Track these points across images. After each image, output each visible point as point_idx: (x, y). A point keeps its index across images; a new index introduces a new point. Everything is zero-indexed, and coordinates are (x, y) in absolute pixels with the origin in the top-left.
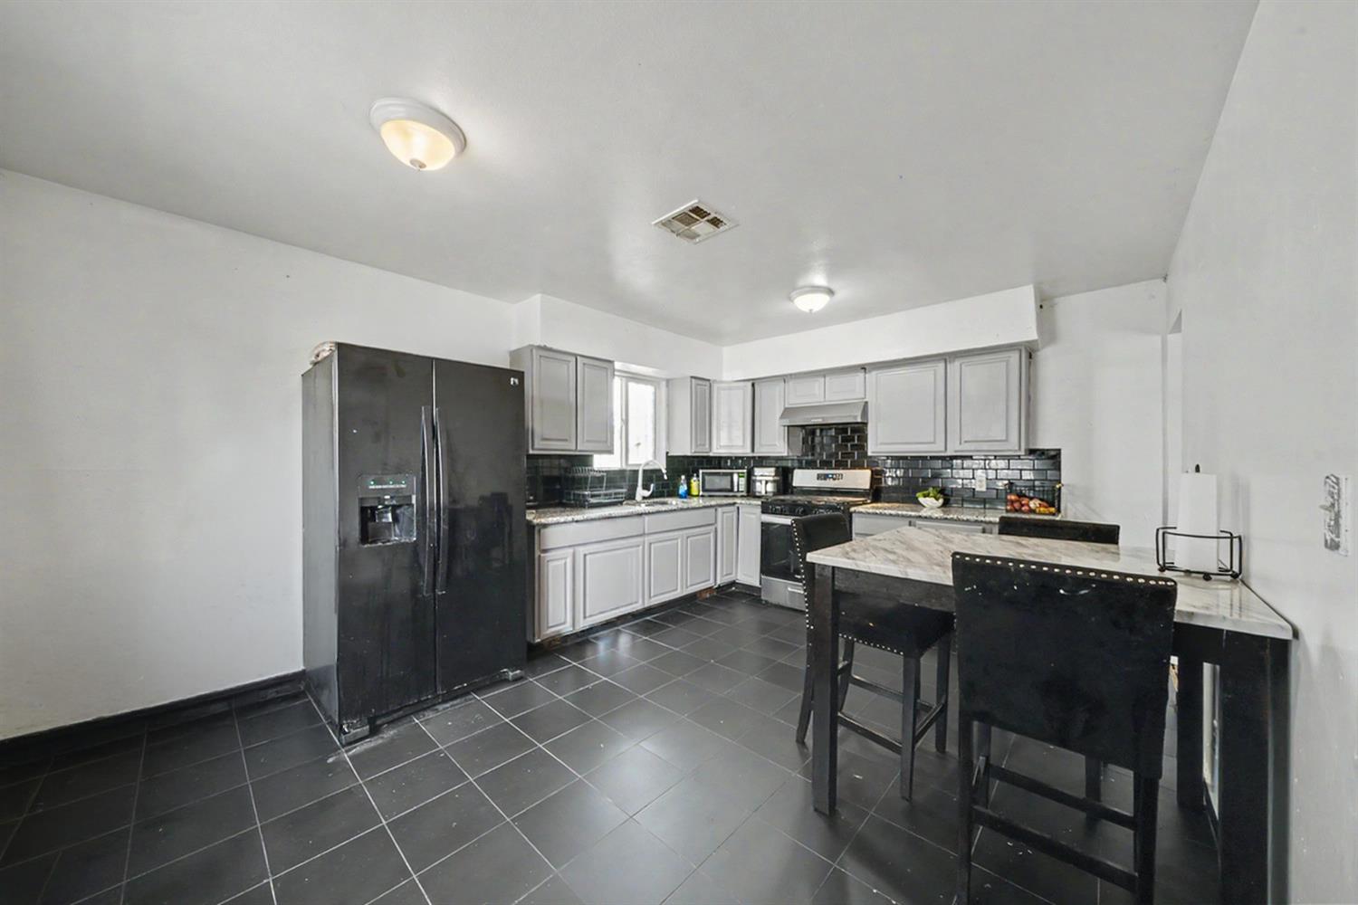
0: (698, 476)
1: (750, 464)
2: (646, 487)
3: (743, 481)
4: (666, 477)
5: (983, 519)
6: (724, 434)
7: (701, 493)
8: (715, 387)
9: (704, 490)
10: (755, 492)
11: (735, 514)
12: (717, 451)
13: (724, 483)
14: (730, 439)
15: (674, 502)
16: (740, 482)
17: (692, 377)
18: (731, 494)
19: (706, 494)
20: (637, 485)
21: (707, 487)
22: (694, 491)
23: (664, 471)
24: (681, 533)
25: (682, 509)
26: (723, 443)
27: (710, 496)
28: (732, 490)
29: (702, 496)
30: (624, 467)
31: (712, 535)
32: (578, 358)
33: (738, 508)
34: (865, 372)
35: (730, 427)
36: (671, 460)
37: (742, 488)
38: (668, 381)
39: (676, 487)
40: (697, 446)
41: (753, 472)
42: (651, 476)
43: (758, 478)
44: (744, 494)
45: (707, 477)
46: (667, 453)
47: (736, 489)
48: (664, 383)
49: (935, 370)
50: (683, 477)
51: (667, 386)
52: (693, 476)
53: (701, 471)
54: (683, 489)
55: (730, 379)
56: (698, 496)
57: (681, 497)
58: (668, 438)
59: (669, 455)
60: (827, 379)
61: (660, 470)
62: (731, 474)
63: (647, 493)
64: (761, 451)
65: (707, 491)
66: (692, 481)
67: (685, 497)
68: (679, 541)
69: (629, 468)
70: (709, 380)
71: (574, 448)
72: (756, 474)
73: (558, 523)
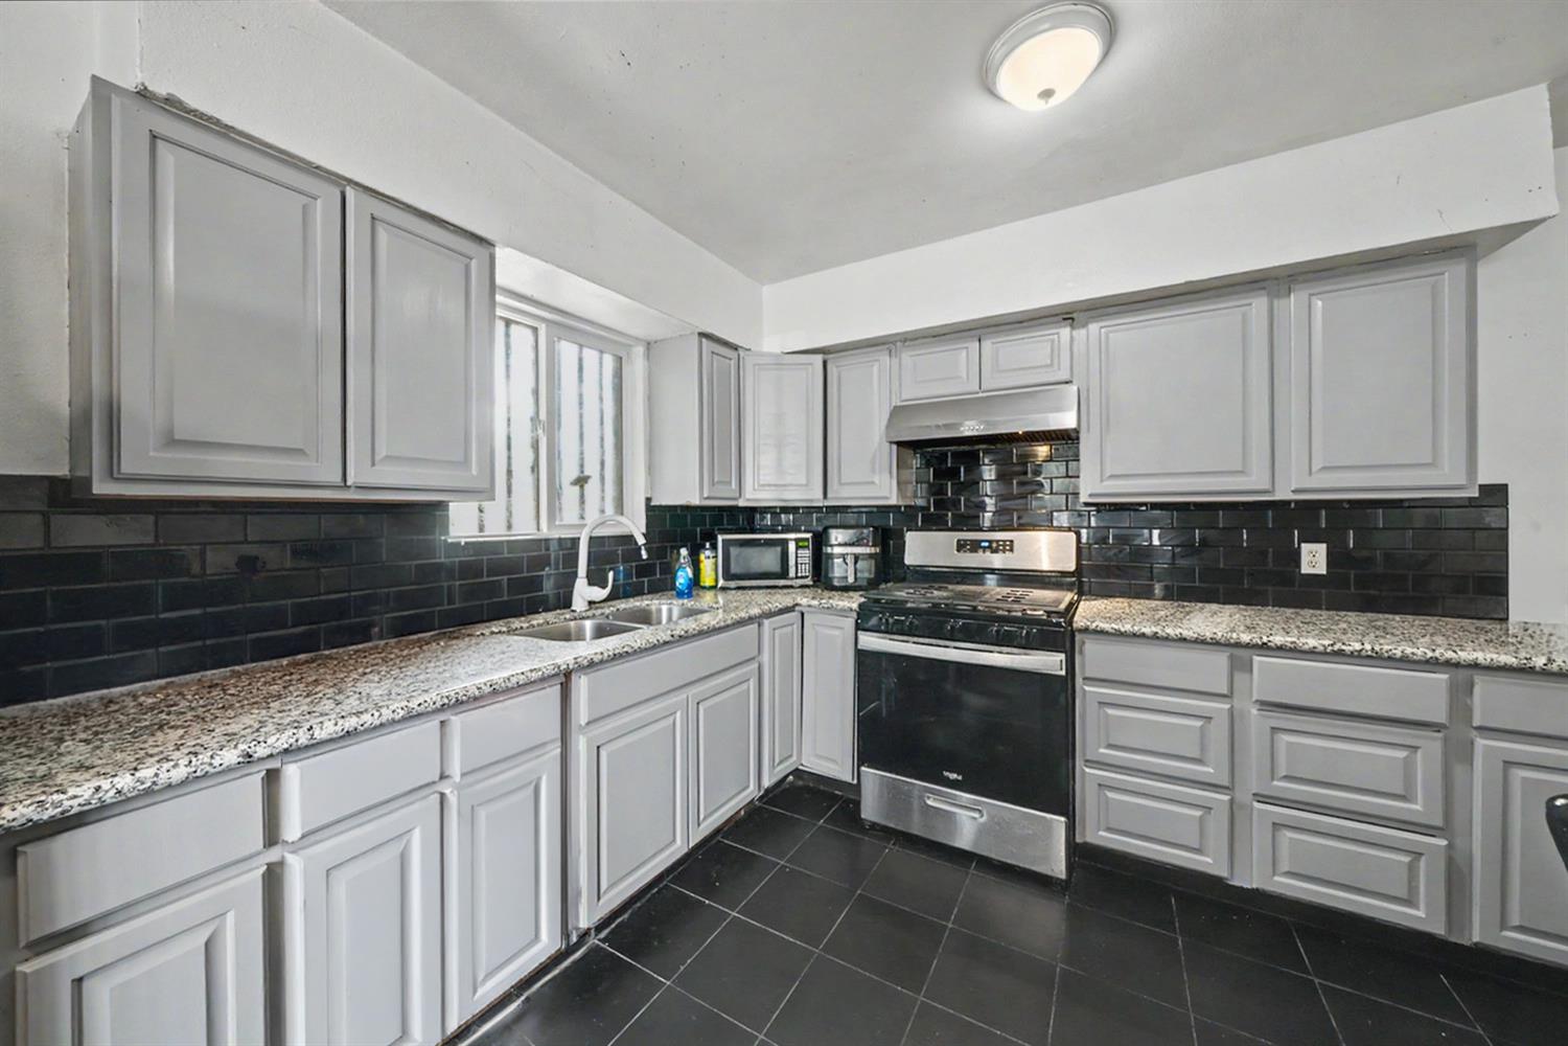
0: (714, 547)
1: (818, 522)
2: (596, 579)
3: (806, 555)
4: (644, 555)
5: (1449, 655)
6: (767, 459)
7: (721, 583)
8: (749, 362)
9: (728, 576)
10: (831, 579)
11: (796, 628)
12: (755, 494)
13: (768, 560)
14: (780, 468)
15: (664, 607)
16: (800, 559)
17: (702, 335)
18: (782, 582)
19: (733, 584)
20: (575, 575)
21: (734, 569)
22: (707, 579)
23: (641, 541)
24: (681, 696)
25: (684, 638)
26: (767, 476)
27: (739, 588)
28: (784, 574)
29: (723, 589)
30: (545, 532)
31: (753, 684)
32: (350, 193)
33: (803, 614)
34: (1073, 327)
35: (780, 446)
36: (658, 515)
37: (806, 569)
38: (649, 345)
39: (670, 572)
40: (713, 483)
41: (828, 538)
42: (609, 553)
43: (837, 550)
44: (809, 582)
45: (734, 551)
46: (648, 500)
47: (792, 573)
48: (640, 350)
49: (1244, 315)
50: (684, 552)
51: (648, 355)
52: (703, 547)
53: (720, 538)
54: (683, 576)
55: (777, 350)
56: (714, 587)
57: (680, 595)
58: (651, 468)
59: (653, 504)
60: (987, 345)
61: (630, 538)
62: (784, 543)
63: (599, 593)
64: (842, 495)
65: (736, 577)
66: (702, 557)
67: (690, 595)
68: (678, 714)
69: (556, 535)
70: (735, 348)
71: (337, 479)
72: (833, 542)
73: (149, 794)
